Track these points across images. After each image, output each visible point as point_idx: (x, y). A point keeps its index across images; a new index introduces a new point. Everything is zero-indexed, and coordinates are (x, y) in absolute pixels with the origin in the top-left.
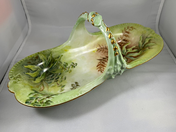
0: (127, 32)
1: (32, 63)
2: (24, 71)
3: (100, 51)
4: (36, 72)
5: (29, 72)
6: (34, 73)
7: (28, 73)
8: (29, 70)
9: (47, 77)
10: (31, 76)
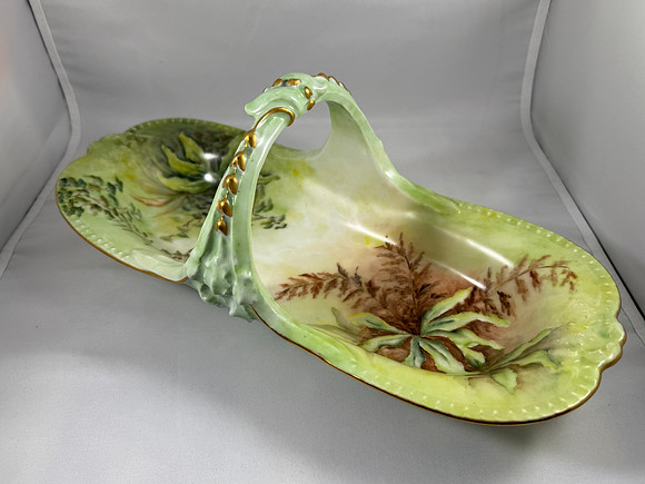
0: (533, 275)
1: (203, 140)
2: (164, 140)
3: (385, 255)
4: (193, 166)
5: (173, 151)
6: (183, 162)
7: (168, 152)
8: (178, 147)
9: (200, 196)
10: (170, 162)
